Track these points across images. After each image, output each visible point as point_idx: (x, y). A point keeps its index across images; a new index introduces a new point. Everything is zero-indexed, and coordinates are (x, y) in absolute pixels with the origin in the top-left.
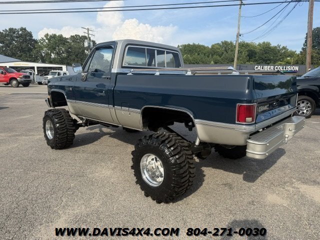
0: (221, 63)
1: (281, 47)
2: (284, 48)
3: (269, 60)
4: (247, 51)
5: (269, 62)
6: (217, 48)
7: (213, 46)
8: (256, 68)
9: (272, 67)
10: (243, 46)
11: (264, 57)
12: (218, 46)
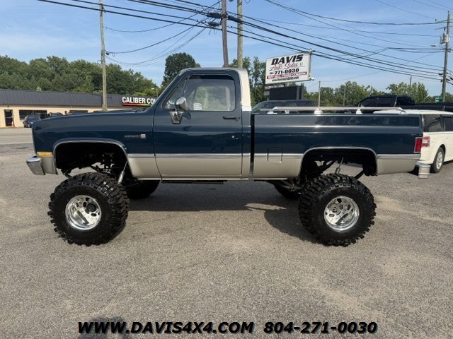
0: (54, 90)
1: (134, 73)
2: (138, 75)
3: (123, 89)
4: (91, 74)
5: (122, 91)
6: (42, 67)
7: (32, 62)
8: (125, 100)
9: (144, 100)
10: (83, 67)
11: (115, 85)
12: (42, 64)
